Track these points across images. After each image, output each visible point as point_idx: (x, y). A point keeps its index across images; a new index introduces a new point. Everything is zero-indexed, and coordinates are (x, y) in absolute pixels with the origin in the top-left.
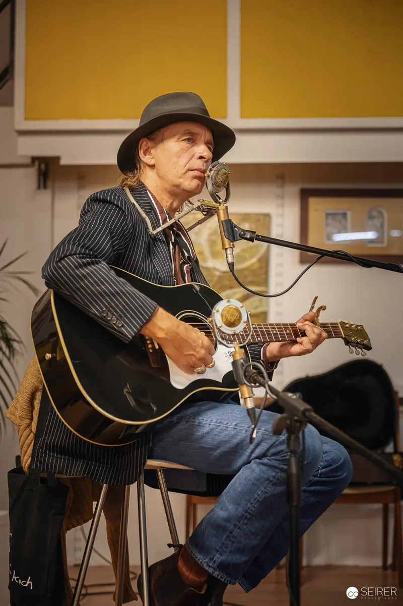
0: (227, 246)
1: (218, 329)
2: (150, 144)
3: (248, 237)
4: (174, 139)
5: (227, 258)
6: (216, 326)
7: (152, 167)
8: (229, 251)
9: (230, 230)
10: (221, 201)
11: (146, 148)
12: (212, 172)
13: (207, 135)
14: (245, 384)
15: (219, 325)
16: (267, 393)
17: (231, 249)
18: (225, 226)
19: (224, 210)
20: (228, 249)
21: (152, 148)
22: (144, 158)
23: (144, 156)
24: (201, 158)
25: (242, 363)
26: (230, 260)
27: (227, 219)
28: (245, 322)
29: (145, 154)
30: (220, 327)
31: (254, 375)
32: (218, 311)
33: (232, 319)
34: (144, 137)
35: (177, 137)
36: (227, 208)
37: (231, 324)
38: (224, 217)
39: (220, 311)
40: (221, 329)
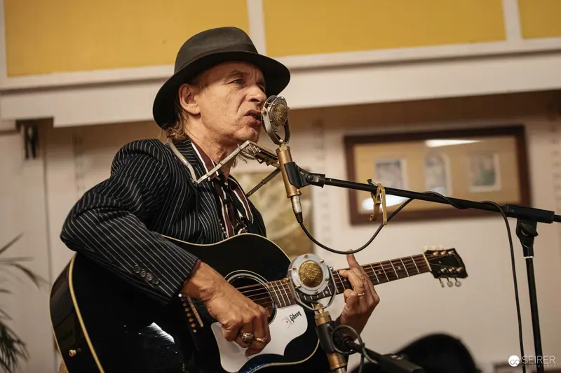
0: (293, 194)
1: (297, 290)
2: (192, 90)
3: (317, 181)
4: (221, 82)
5: (293, 207)
6: (295, 286)
7: (197, 116)
8: (295, 199)
9: (295, 175)
10: (281, 141)
11: (187, 95)
12: (269, 108)
13: (257, 75)
14: (336, 352)
15: (298, 285)
16: (363, 357)
17: (298, 197)
18: (288, 170)
19: (285, 151)
20: (294, 197)
21: (195, 94)
22: (186, 106)
23: (186, 104)
24: (253, 100)
25: (329, 328)
26: (298, 210)
27: (289, 161)
28: (327, 280)
29: (187, 101)
30: (300, 287)
31: (346, 339)
32: (294, 269)
33: (313, 277)
34: (185, 82)
35: (224, 79)
36: (289, 149)
37: (311, 283)
38: (287, 160)
39: (298, 269)
40: (300, 289)
